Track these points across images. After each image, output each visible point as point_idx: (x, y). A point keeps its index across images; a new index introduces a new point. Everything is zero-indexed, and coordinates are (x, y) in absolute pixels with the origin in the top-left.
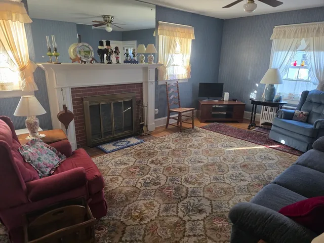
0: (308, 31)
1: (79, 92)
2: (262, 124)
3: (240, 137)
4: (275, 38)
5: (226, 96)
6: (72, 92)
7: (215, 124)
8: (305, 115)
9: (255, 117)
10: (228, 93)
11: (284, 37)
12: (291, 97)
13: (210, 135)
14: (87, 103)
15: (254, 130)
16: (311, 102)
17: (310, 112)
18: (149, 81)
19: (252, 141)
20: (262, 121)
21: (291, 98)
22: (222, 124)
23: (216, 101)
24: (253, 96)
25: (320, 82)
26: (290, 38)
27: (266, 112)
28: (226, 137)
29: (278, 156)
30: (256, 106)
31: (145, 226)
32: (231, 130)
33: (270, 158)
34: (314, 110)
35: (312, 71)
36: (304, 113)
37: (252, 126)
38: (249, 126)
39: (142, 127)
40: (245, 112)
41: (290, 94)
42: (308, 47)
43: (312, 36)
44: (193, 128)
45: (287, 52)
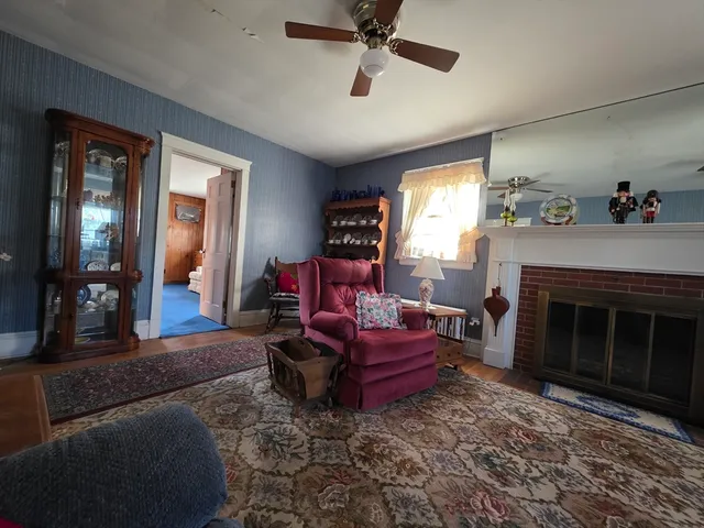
1: (538, 274)
6: (523, 273)
14: (545, 296)
31: (349, 463)
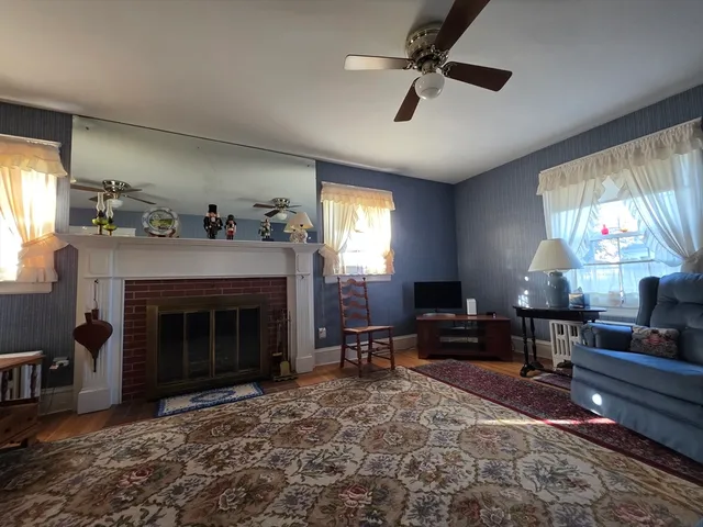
0: (613, 161)
2: (559, 366)
3: (493, 397)
4: (545, 189)
5: (471, 306)
6: (127, 288)
7: (446, 362)
8: (667, 338)
9: (534, 348)
10: (474, 300)
11: (563, 184)
12: (616, 300)
13: (419, 386)
14: (154, 310)
15: (535, 378)
16: (673, 304)
17: (681, 328)
18: (297, 273)
19: (524, 408)
20: (558, 359)
21: (616, 302)
22: (462, 363)
23: (450, 316)
24: (524, 301)
25: (685, 257)
26: (576, 182)
27: (563, 337)
28: (456, 393)
29: (603, 472)
30: (532, 321)
32: (478, 376)
33: (572, 477)
34: (692, 324)
35: (651, 237)
36: (663, 331)
37: (530, 368)
38: (523, 369)
39: (279, 363)
40: (513, 337)
41: (612, 294)
42: (623, 190)
43: (627, 166)
44: (393, 368)
45: (577, 210)
